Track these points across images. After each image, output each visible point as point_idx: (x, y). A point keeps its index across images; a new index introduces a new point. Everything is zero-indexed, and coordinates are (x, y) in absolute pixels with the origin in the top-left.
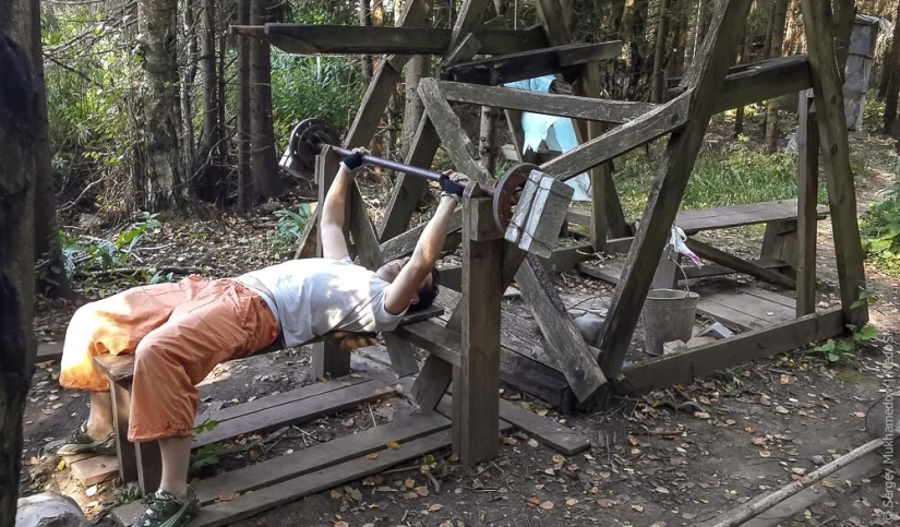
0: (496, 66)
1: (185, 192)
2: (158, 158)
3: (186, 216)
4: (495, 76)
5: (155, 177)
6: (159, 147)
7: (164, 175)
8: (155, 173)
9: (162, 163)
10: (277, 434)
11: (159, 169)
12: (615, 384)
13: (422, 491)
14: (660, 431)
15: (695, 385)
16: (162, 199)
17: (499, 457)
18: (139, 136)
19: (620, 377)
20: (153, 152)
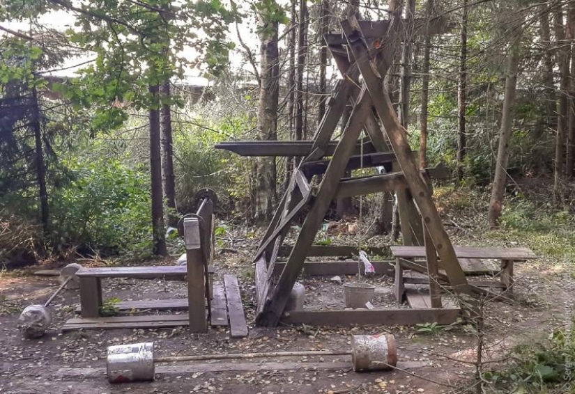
2: (262, 194)
5: (259, 204)
6: (262, 188)
7: (264, 204)
8: (259, 202)
9: (263, 197)
10: (145, 311)
11: (261, 200)
12: (279, 316)
13: (165, 336)
14: (283, 338)
15: (335, 328)
16: (261, 215)
17: (207, 332)
18: (255, 182)
19: (287, 314)
20: (259, 190)
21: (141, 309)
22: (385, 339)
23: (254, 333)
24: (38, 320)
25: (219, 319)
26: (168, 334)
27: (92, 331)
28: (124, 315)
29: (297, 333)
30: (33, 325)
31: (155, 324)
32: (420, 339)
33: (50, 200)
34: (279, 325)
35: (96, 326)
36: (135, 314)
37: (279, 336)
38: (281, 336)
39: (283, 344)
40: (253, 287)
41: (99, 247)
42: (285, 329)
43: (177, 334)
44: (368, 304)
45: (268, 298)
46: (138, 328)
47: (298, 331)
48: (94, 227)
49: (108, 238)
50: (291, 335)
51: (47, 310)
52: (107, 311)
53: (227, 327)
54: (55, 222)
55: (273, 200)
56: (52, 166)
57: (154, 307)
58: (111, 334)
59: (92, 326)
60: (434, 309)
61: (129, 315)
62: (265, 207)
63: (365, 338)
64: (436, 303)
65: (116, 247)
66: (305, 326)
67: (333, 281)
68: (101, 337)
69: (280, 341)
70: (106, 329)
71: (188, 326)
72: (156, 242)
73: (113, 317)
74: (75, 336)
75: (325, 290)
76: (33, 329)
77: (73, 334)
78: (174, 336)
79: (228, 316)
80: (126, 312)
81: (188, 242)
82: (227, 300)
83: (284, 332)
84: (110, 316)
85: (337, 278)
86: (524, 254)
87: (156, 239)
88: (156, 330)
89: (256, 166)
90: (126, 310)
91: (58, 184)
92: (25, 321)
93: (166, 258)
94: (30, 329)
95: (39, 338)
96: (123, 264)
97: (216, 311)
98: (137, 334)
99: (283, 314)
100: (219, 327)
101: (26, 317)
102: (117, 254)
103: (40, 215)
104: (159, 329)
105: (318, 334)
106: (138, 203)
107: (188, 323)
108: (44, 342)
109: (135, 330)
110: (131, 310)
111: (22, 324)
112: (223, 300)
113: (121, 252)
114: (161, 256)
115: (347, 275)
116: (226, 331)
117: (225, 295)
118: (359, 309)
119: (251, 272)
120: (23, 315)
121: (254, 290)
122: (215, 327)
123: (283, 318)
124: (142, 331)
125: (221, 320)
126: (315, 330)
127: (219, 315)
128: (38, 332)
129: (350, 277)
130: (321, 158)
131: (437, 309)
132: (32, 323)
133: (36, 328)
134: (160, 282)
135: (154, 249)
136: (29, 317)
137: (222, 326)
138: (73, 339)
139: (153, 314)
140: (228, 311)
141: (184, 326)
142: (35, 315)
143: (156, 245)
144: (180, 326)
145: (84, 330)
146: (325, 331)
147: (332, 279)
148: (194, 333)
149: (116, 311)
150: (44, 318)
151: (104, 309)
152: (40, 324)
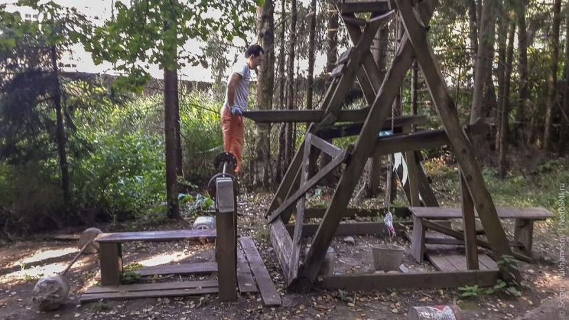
0: (344, 128)
1: (270, 180)
2: (259, 164)
3: (268, 191)
4: (343, 133)
5: (257, 173)
6: (260, 159)
7: (261, 172)
8: (257, 171)
9: (261, 166)
10: (168, 276)
11: (259, 169)
12: (312, 282)
13: (193, 306)
14: (321, 306)
15: (371, 293)
16: (259, 183)
17: (236, 301)
18: (253, 153)
19: (320, 279)
20: (257, 162)
21: (163, 275)
22: (451, 311)
23: (288, 301)
24: (54, 291)
25: (246, 284)
26: (196, 303)
27: (113, 302)
28: (146, 282)
29: (333, 300)
30: (49, 296)
31: (180, 292)
32: (466, 304)
33: (70, 170)
34: (312, 290)
35: (118, 295)
36: (158, 281)
37: (315, 303)
38: (318, 304)
39: (323, 314)
40: (271, 249)
41: (115, 213)
42: (320, 295)
43: (205, 304)
44: (402, 267)
45: (301, 263)
46: (162, 297)
47: (335, 297)
48: (111, 194)
49: (123, 204)
50: (328, 302)
51: (64, 280)
52: (128, 278)
53: (257, 294)
54: (75, 189)
55: (269, 169)
56: (72, 138)
57: (177, 272)
58: (134, 304)
59: (113, 296)
60: (471, 271)
61: (151, 282)
62: (262, 176)
63: (429, 311)
64: (473, 264)
65: (131, 211)
66: (341, 292)
67: (347, 242)
68: (124, 308)
69: (319, 310)
70: (128, 299)
71: (217, 293)
72: (171, 207)
73: (135, 285)
74: (96, 307)
75: (343, 250)
76: (49, 301)
77: (93, 305)
78: (202, 306)
79: (255, 280)
80: (148, 278)
81: (221, 204)
82: (249, 264)
83: (320, 298)
84: (131, 283)
85: (350, 239)
86: (541, 213)
87: (171, 204)
88: (182, 299)
89: (255, 140)
90: (148, 276)
91: (78, 155)
92: (40, 292)
93: (180, 221)
94: (45, 301)
95: (55, 310)
96: (140, 229)
97: (241, 275)
98: (162, 304)
99: (317, 279)
100: (249, 294)
101: (41, 287)
102: (133, 218)
103: (61, 182)
104: (186, 298)
105: (356, 300)
106: (152, 171)
107: (216, 290)
108: (61, 315)
109: (159, 300)
110: (153, 276)
111: (36, 295)
112: (245, 262)
113: (136, 216)
114: (175, 220)
115: (358, 235)
116: (257, 297)
117: (246, 257)
118: (391, 272)
119: (265, 234)
120: (38, 286)
121: (272, 251)
122: (244, 294)
123: (317, 283)
124: (167, 301)
125: (249, 286)
126: (352, 296)
127: (245, 280)
128: (54, 304)
129: (360, 237)
130: (333, 124)
131: (475, 271)
132: (48, 294)
133: (51, 300)
134: (177, 245)
135: (168, 213)
136: (45, 288)
137: (252, 293)
138: (92, 312)
139: (176, 280)
140: (253, 275)
141: (211, 294)
142: (51, 285)
143: (171, 210)
144: (208, 294)
145: (105, 300)
146: (363, 296)
147: (345, 240)
148: (224, 302)
149: (138, 277)
150: (61, 289)
151: (126, 276)
152: (57, 295)
